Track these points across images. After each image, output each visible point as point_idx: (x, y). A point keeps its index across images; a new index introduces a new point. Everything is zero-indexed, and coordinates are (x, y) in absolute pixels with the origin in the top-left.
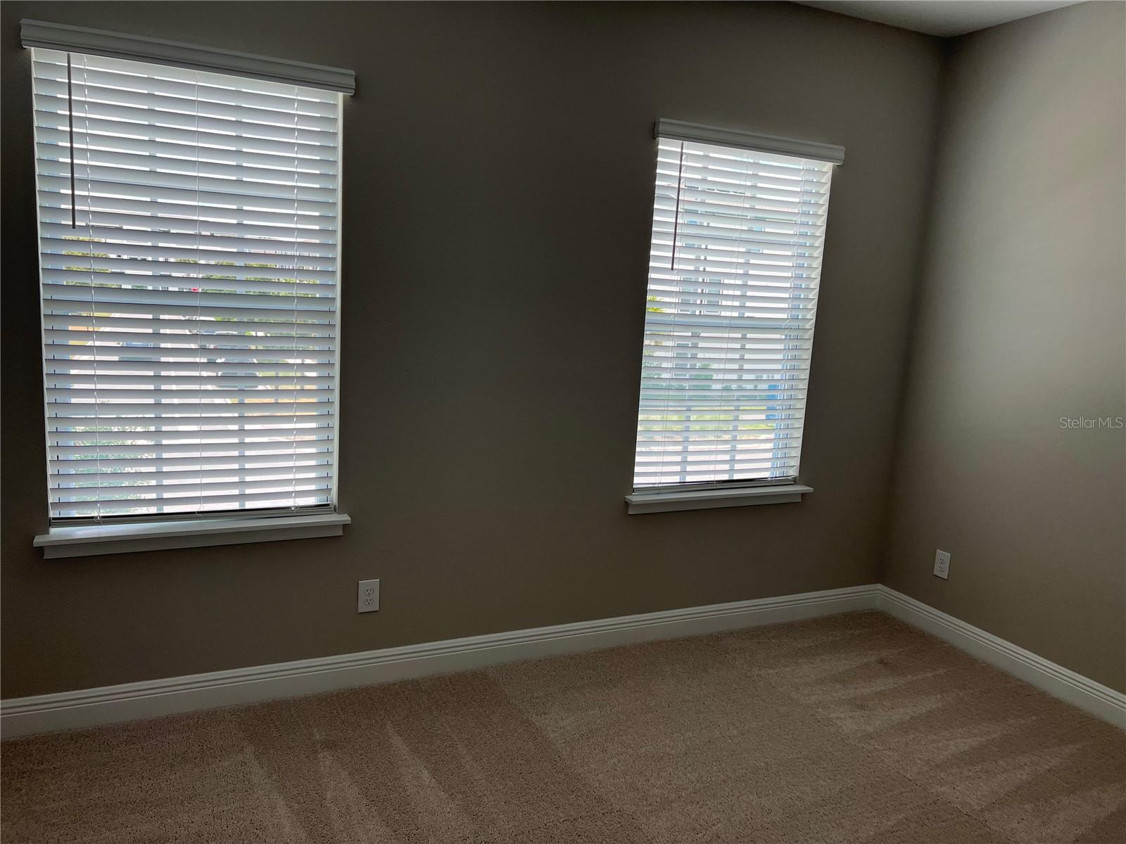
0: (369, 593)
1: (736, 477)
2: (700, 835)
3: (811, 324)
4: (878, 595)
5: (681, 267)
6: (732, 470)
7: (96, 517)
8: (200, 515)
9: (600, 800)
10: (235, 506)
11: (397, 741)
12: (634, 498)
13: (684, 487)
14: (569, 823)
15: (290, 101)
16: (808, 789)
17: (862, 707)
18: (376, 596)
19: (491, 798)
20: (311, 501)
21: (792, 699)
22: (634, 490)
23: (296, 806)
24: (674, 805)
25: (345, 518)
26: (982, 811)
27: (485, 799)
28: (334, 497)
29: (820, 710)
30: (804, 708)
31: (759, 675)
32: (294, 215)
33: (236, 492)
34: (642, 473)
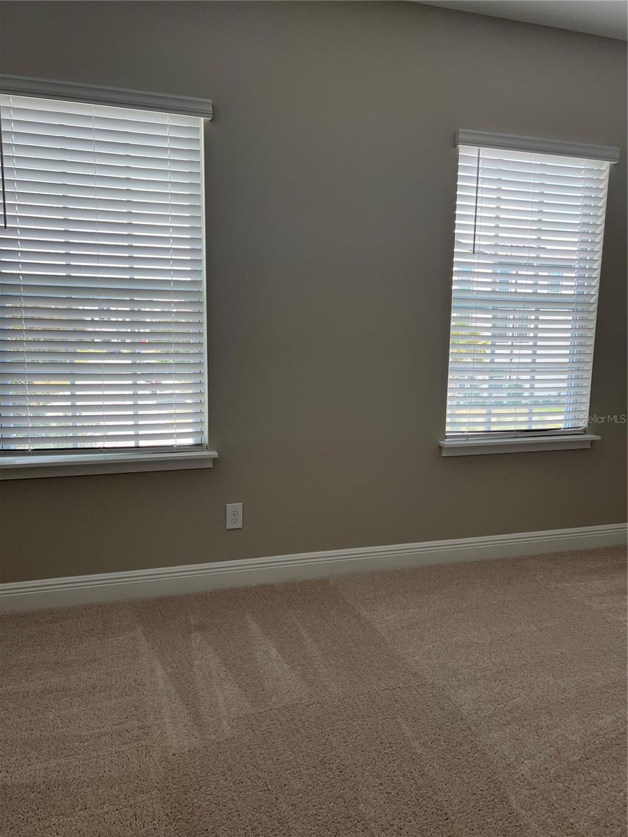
0: (235, 514)
1: (534, 427)
2: (502, 706)
3: (594, 299)
5: (482, 252)
6: (530, 421)
7: (27, 450)
8: (104, 450)
9: (415, 675)
10: (132, 444)
11: (254, 627)
12: (447, 442)
13: (488, 433)
14: (389, 691)
15: (163, 126)
16: (599, 674)
18: (240, 516)
19: (325, 670)
20: (190, 441)
21: (585, 606)
22: (446, 437)
23: (170, 670)
24: (480, 682)
25: (215, 454)
27: (320, 671)
28: (205, 438)
29: (610, 614)
30: (596, 612)
31: (556, 587)
32: (169, 215)
33: (132, 433)
34: (453, 423)
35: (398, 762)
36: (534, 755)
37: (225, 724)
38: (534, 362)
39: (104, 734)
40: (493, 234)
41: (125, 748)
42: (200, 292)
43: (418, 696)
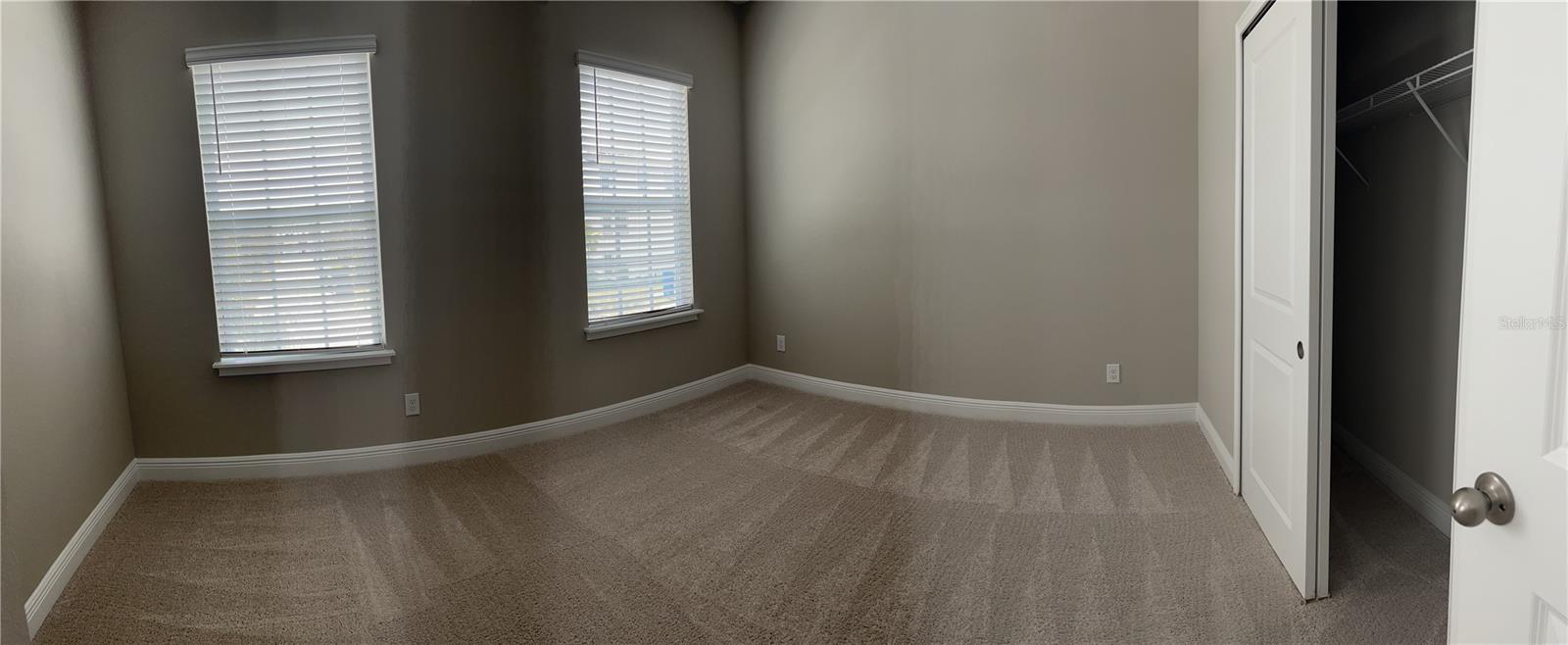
0: (412, 403)
1: (655, 308)
4: (750, 370)
5: (603, 162)
6: (651, 304)
7: (244, 352)
9: (589, 532)
10: (323, 345)
11: (438, 501)
12: (590, 329)
13: (622, 318)
17: (754, 435)
18: (417, 405)
20: (370, 342)
21: (711, 441)
22: (589, 324)
23: (368, 542)
24: (645, 526)
25: (392, 352)
26: (832, 472)
27: (503, 540)
28: (384, 339)
29: (730, 443)
30: (720, 444)
31: (688, 432)
33: (323, 336)
34: (594, 312)
35: (588, 613)
36: (700, 574)
37: (423, 594)
38: (650, 256)
39: (319, 599)
40: (609, 138)
41: (336, 613)
42: (373, 212)
43: (595, 551)
